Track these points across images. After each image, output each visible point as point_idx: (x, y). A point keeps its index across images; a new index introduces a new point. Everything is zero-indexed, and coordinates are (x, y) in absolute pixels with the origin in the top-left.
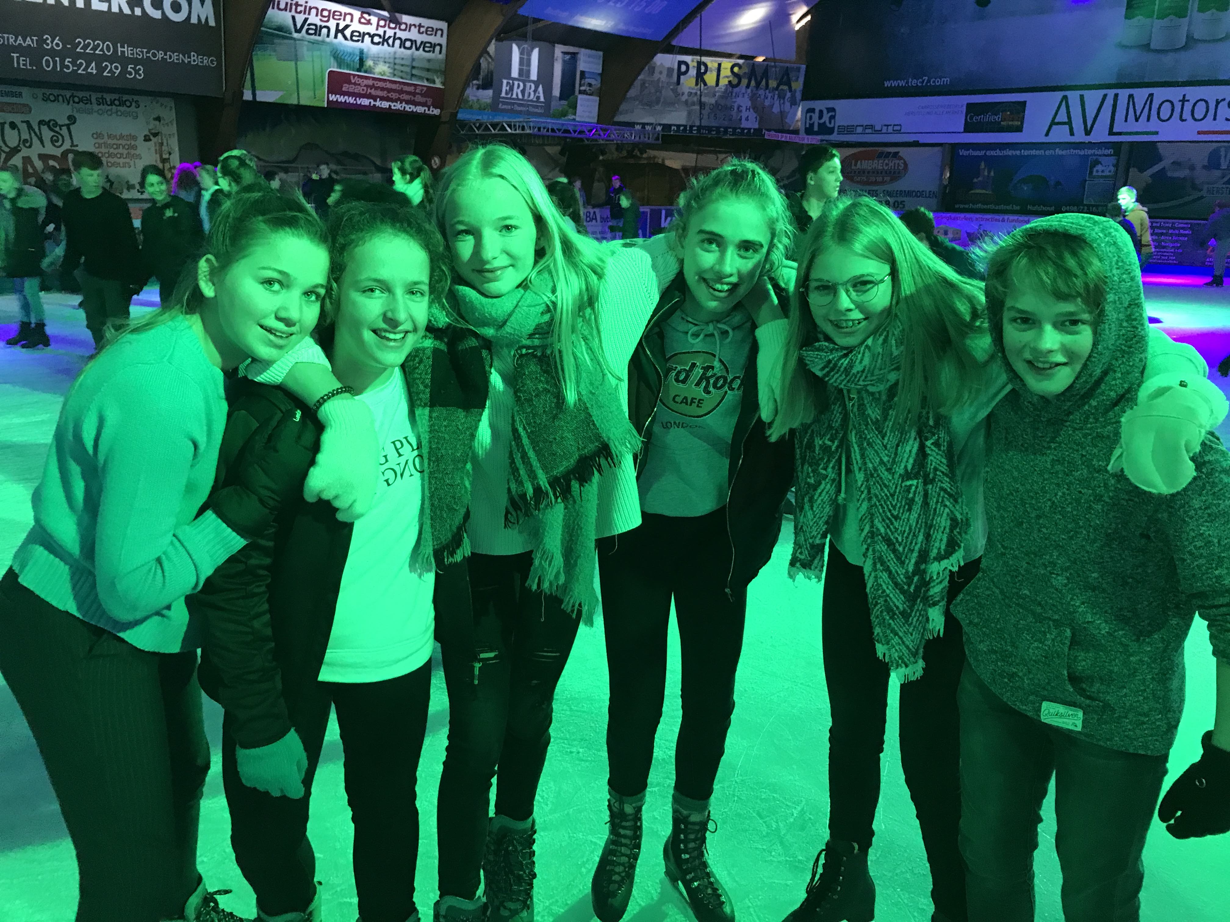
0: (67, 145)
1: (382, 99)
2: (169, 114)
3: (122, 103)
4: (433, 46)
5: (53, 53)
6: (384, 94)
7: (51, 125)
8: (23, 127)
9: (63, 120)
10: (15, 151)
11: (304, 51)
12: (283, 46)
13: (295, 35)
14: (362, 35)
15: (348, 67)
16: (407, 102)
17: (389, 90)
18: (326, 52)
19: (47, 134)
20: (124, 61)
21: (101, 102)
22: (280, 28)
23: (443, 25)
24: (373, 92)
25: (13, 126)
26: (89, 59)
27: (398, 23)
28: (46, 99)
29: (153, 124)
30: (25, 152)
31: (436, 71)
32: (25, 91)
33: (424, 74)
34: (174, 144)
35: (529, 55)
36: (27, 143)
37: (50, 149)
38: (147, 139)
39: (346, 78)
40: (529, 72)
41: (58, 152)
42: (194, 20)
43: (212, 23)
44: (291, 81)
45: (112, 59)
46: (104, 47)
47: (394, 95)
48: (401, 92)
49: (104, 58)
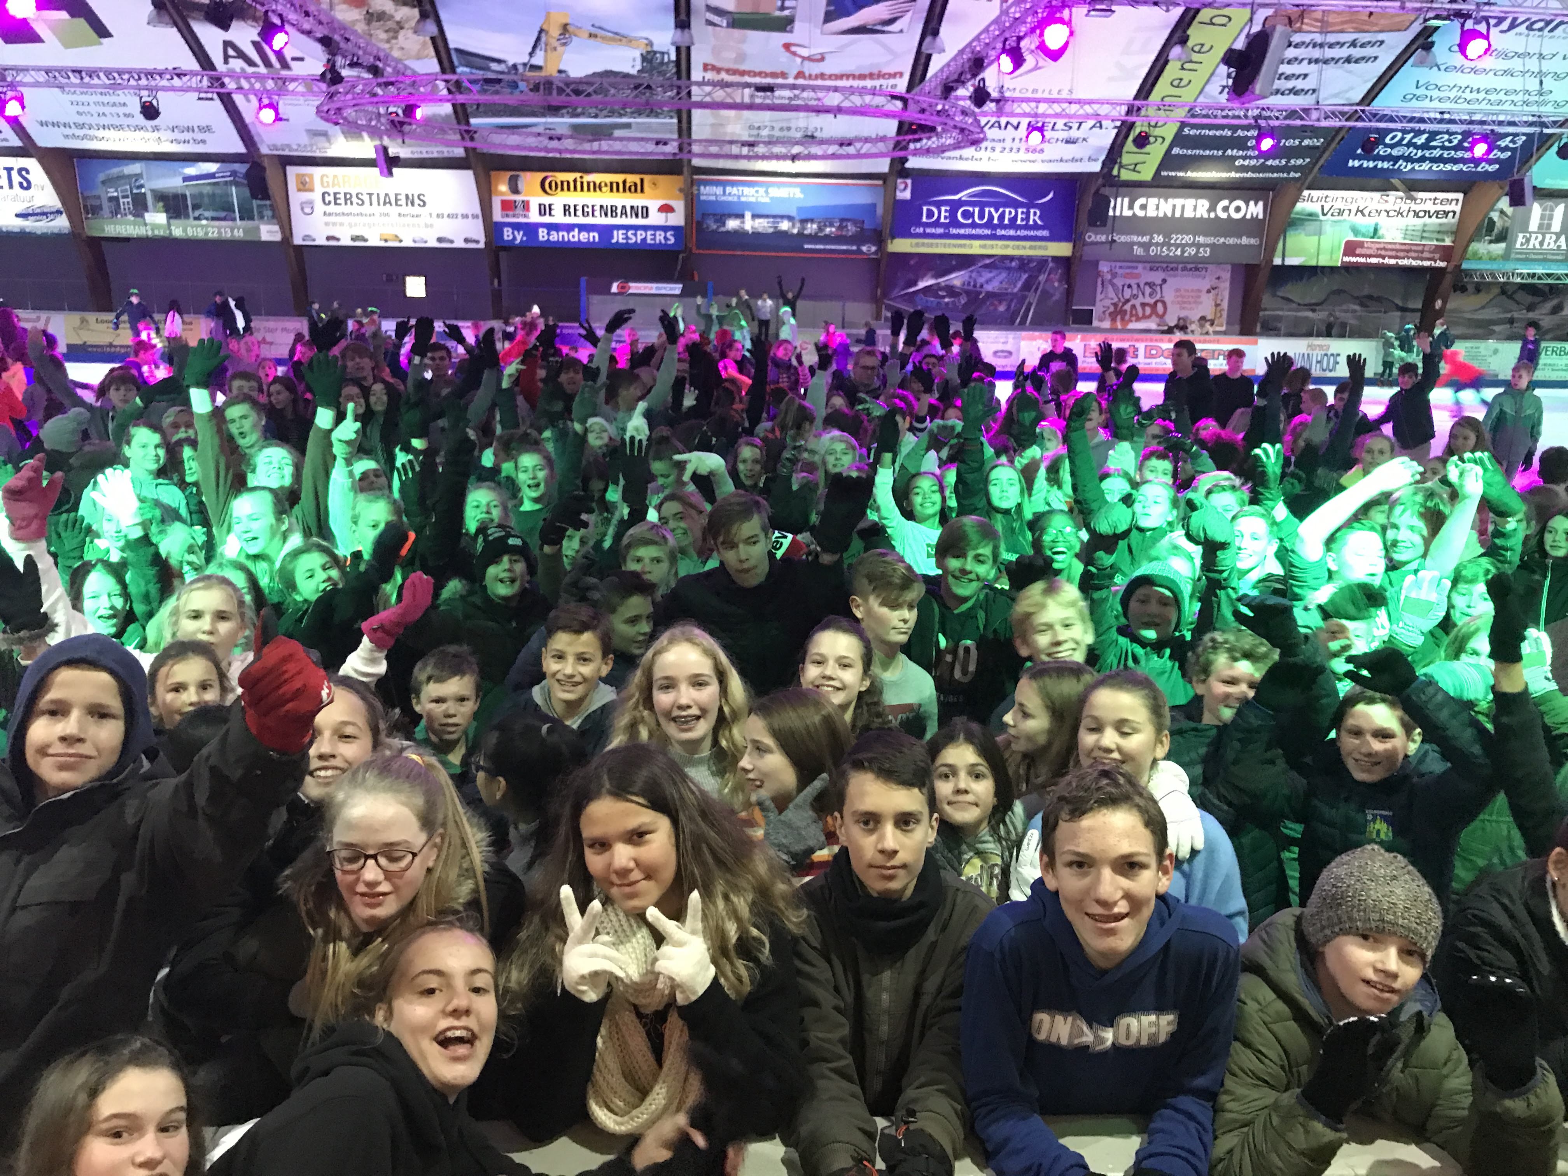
0: (1158, 297)
1: (1390, 257)
2: (1226, 276)
3: (1197, 269)
4: (1446, 213)
5: (1157, 244)
6: (1393, 253)
7: (1150, 285)
8: (1135, 287)
9: (1159, 282)
10: (1128, 301)
11: (1328, 228)
12: (1311, 226)
13: (1322, 217)
14: (1379, 212)
15: (1364, 235)
16: (1414, 259)
17: (1397, 250)
18: (1346, 227)
19: (1148, 290)
20: (1198, 246)
21: (1184, 269)
22: (1311, 215)
23: (1460, 196)
24: (1383, 253)
25: (1130, 286)
26: (1177, 246)
27: (1414, 199)
28: (1151, 269)
29: (1215, 283)
30: (1133, 302)
31: (1446, 233)
32: (1140, 266)
33: (1436, 236)
34: (1226, 294)
35: (1552, 210)
36: (1135, 296)
37: (1148, 300)
38: (1209, 291)
39: (1361, 244)
40: (1549, 226)
41: (1152, 301)
42: (1248, 216)
43: (1261, 216)
44: (1313, 250)
45: (1190, 245)
46: (1188, 239)
47: (1402, 254)
48: (1408, 251)
49: (1187, 245)
